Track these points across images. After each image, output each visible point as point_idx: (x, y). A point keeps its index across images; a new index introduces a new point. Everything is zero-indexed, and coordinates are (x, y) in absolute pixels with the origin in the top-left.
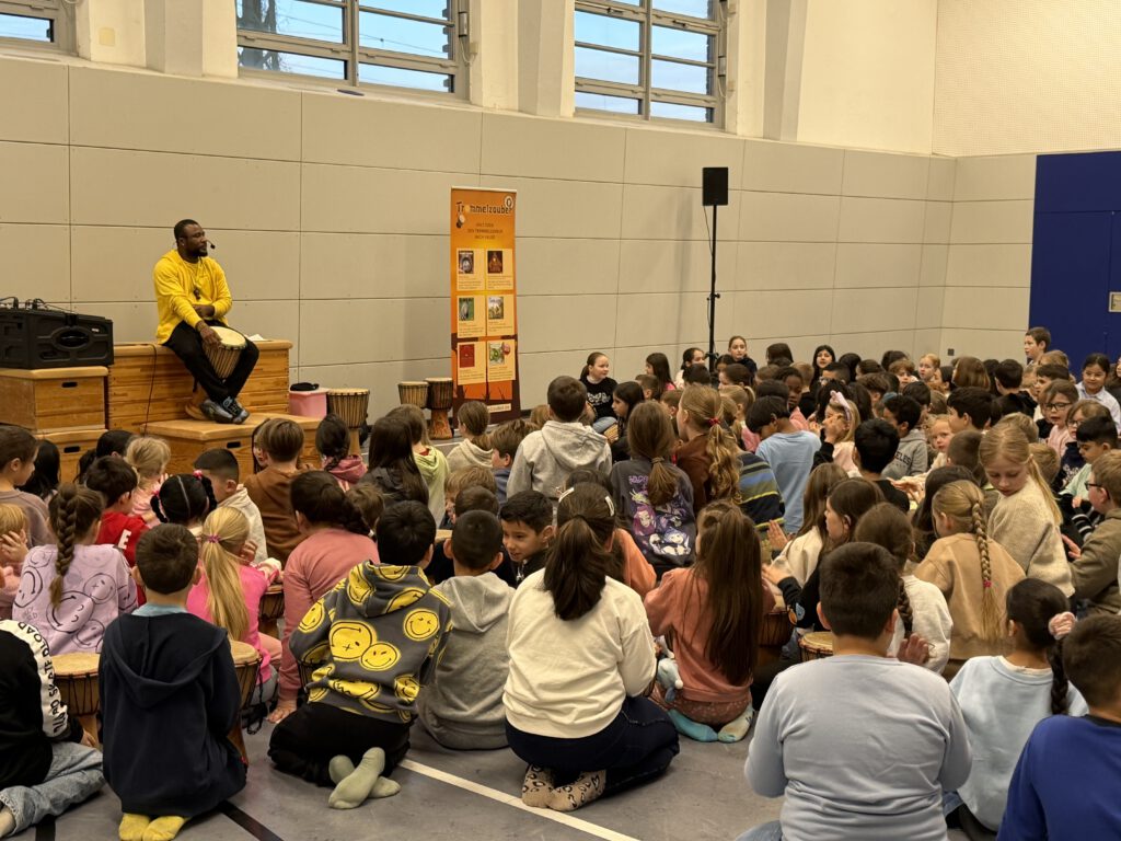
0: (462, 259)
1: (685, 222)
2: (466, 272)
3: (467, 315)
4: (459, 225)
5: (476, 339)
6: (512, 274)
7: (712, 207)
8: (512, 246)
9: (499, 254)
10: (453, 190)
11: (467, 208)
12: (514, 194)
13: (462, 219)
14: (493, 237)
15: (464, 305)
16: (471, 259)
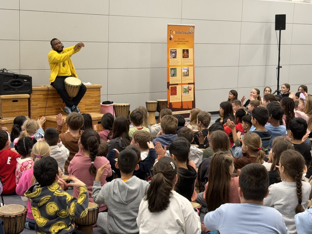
0: (172, 53)
1: (268, 37)
2: (174, 58)
3: (174, 75)
4: (171, 39)
5: (177, 84)
6: (193, 59)
7: (279, 31)
8: (193, 47)
9: (187, 51)
10: (168, 25)
11: (174, 33)
12: (194, 27)
13: (172, 37)
14: (185, 44)
15: (173, 70)
16: (175, 52)
